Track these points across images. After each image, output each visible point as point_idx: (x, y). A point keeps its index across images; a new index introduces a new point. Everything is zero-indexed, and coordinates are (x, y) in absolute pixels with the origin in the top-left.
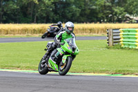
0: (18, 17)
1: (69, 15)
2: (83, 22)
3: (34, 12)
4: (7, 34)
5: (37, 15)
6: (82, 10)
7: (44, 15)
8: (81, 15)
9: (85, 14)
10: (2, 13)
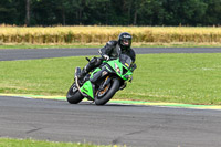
0: (107, 15)
1: (190, 13)
2: (211, 25)
3: (133, 6)
4: (90, 41)
5: (137, 11)
6: (210, 5)
7: (150, 12)
8: (208, 13)
9: (215, 12)
10: (82, 8)
